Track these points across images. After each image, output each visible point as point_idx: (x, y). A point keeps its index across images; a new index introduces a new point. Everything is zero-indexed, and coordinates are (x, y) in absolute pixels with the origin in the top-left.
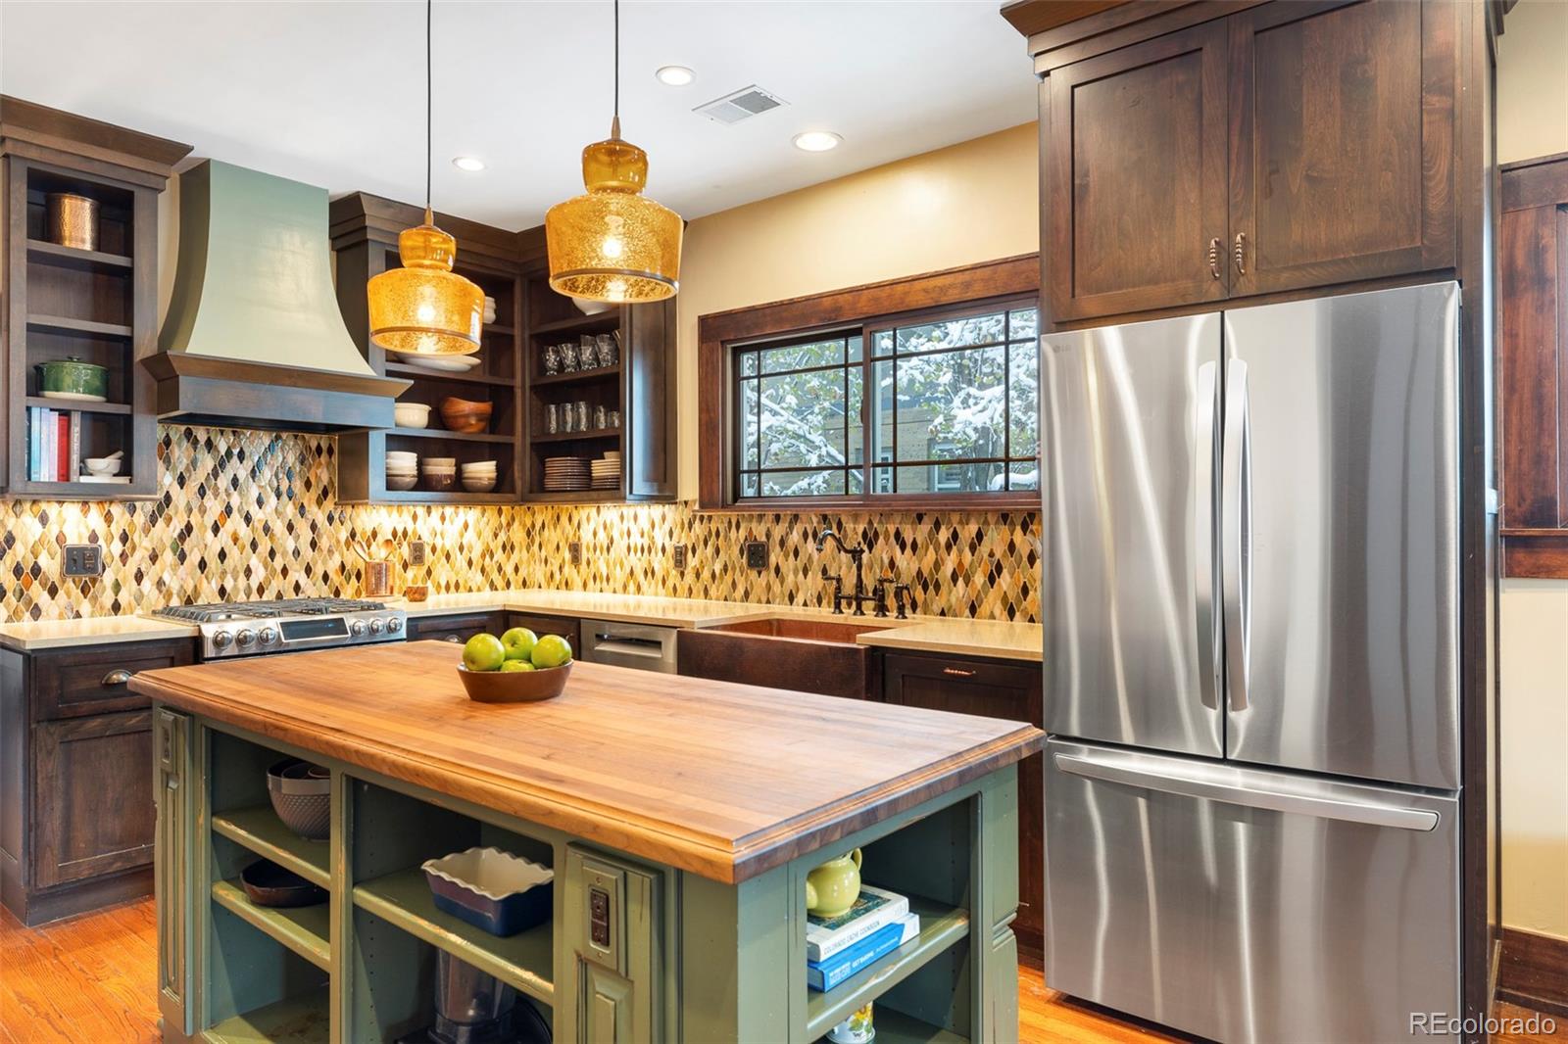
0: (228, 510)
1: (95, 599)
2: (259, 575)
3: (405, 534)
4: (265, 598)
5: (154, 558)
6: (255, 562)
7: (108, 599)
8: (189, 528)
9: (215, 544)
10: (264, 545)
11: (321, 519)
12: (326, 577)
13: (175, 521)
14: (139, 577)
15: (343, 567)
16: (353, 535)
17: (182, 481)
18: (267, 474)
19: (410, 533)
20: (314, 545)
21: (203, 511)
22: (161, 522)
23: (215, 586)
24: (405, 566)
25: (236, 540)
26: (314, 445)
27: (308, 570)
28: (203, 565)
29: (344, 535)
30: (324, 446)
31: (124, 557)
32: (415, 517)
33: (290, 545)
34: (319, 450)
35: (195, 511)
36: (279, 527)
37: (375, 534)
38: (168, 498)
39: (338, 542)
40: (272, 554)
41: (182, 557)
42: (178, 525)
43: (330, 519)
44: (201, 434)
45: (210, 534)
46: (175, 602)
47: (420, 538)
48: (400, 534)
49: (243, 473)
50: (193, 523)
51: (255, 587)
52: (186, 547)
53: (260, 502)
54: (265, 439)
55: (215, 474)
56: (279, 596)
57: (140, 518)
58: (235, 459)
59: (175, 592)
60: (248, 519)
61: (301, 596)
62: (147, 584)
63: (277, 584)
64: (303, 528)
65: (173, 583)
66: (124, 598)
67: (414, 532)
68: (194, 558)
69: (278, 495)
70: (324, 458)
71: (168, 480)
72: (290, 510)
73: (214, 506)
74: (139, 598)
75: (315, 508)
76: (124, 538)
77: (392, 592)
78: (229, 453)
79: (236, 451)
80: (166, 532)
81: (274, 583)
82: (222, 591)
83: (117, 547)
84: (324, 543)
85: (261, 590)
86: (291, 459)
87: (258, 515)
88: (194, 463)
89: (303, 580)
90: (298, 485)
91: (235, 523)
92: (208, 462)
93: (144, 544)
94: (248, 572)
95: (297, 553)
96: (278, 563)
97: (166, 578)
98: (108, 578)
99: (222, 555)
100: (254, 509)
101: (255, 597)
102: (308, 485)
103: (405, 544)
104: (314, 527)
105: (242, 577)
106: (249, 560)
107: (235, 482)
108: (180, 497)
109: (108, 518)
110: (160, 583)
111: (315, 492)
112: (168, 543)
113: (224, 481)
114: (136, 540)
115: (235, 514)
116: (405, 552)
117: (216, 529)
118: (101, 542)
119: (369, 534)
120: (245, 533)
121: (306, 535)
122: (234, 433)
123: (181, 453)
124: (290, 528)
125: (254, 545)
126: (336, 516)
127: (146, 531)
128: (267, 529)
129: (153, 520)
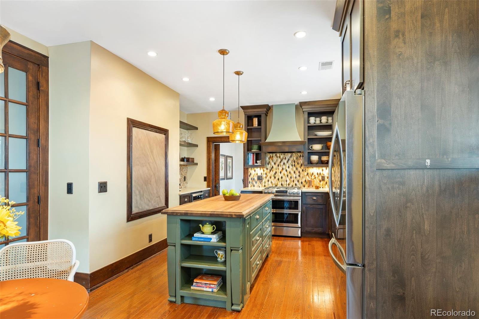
0: (283, 169)
1: (262, 184)
2: (288, 182)
3: (320, 174)
4: (289, 186)
5: (270, 178)
6: (288, 179)
7: (264, 185)
8: (276, 172)
9: (281, 175)
10: (289, 176)
11: (301, 171)
12: (302, 183)
13: (274, 171)
14: (268, 181)
15: (305, 181)
16: (308, 174)
17: (275, 164)
18: (290, 162)
19: (321, 173)
20: (299, 176)
21: (278, 169)
22: (272, 171)
23: (281, 183)
24: (320, 181)
25: (284, 175)
26: (299, 155)
27: (298, 181)
28: (278, 179)
29: (306, 174)
30: (302, 155)
31: (266, 177)
32: (323, 170)
33: (294, 176)
34: (300, 156)
35: (277, 169)
36: (292, 172)
37: (313, 174)
38: (273, 167)
39: (304, 175)
40: (291, 178)
41: (275, 178)
42: (274, 172)
43: (303, 170)
44: (278, 155)
45: (280, 173)
46: (274, 186)
47: (324, 175)
48: (319, 173)
49: (285, 162)
50: (277, 171)
51: (288, 184)
52: (276, 176)
53: (289, 167)
54: (290, 155)
55: (281, 162)
56: (292, 186)
57: (268, 171)
58: (284, 159)
59: (274, 184)
60: (286, 171)
61: (297, 186)
62: (270, 182)
63: (292, 184)
64: (297, 172)
65: (274, 182)
66: (266, 184)
67: (322, 174)
68: (277, 178)
69: (292, 165)
70: (301, 158)
71: (273, 164)
72: (294, 169)
73: (280, 168)
74: (268, 184)
75: (299, 168)
76: (266, 174)
77: (313, 187)
78: (283, 158)
79: (284, 158)
80: (272, 173)
81: (291, 183)
82: (282, 184)
83: (265, 176)
84: (301, 175)
85: (289, 185)
86: (295, 158)
87: (288, 170)
88: (277, 161)
89: (297, 183)
90: (296, 164)
91: (284, 171)
92: (279, 160)
93: (269, 175)
94: (286, 181)
95: (296, 177)
96: (292, 179)
97: (272, 181)
98: (264, 181)
99: (282, 178)
100: (287, 169)
101: (288, 186)
102: (298, 164)
103: (320, 176)
104: (299, 172)
105: (285, 182)
106: (286, 178)
107: (284, 164)
108: (275, 167)
109: (264, 171)
110: (272, 182)
111: (300, 165)
112: (273, 175)
113: (282, 163)
114: (268, 175)
115: (284, 170)
116: (320, 178)
117: (281, 173)
118: (263, 175)
119: (311, 174)
120: (286, 173)
121: (298, 174)
122: (284, 154)
123: (275, 159)
124: (294, 172)
125: (288, 176)
126: (304, 170)
127: (269, 173)
128: (290, 173)
129: (270, 171)
